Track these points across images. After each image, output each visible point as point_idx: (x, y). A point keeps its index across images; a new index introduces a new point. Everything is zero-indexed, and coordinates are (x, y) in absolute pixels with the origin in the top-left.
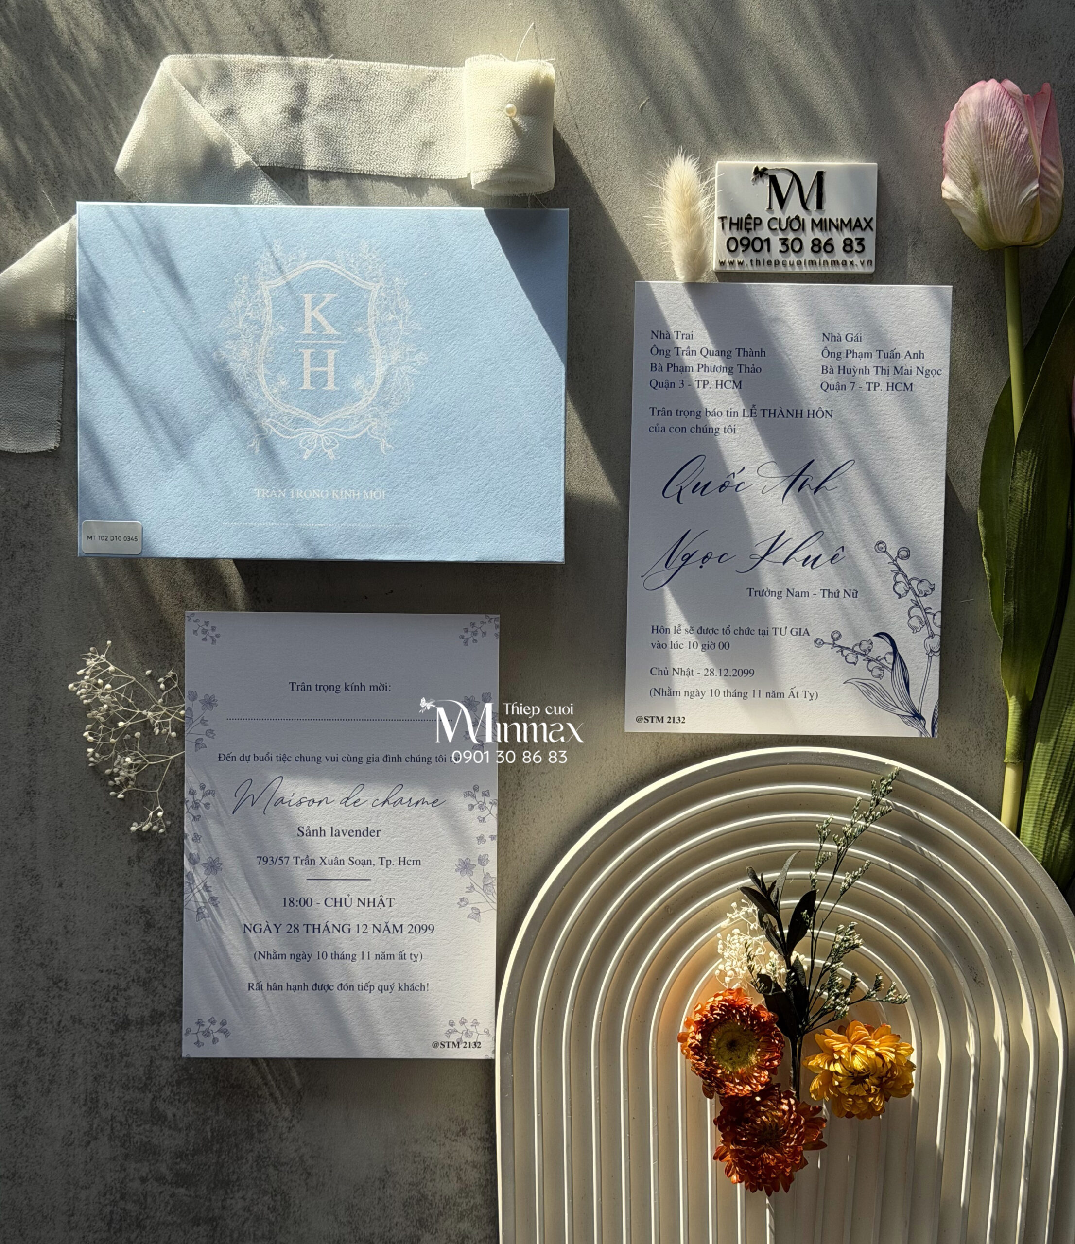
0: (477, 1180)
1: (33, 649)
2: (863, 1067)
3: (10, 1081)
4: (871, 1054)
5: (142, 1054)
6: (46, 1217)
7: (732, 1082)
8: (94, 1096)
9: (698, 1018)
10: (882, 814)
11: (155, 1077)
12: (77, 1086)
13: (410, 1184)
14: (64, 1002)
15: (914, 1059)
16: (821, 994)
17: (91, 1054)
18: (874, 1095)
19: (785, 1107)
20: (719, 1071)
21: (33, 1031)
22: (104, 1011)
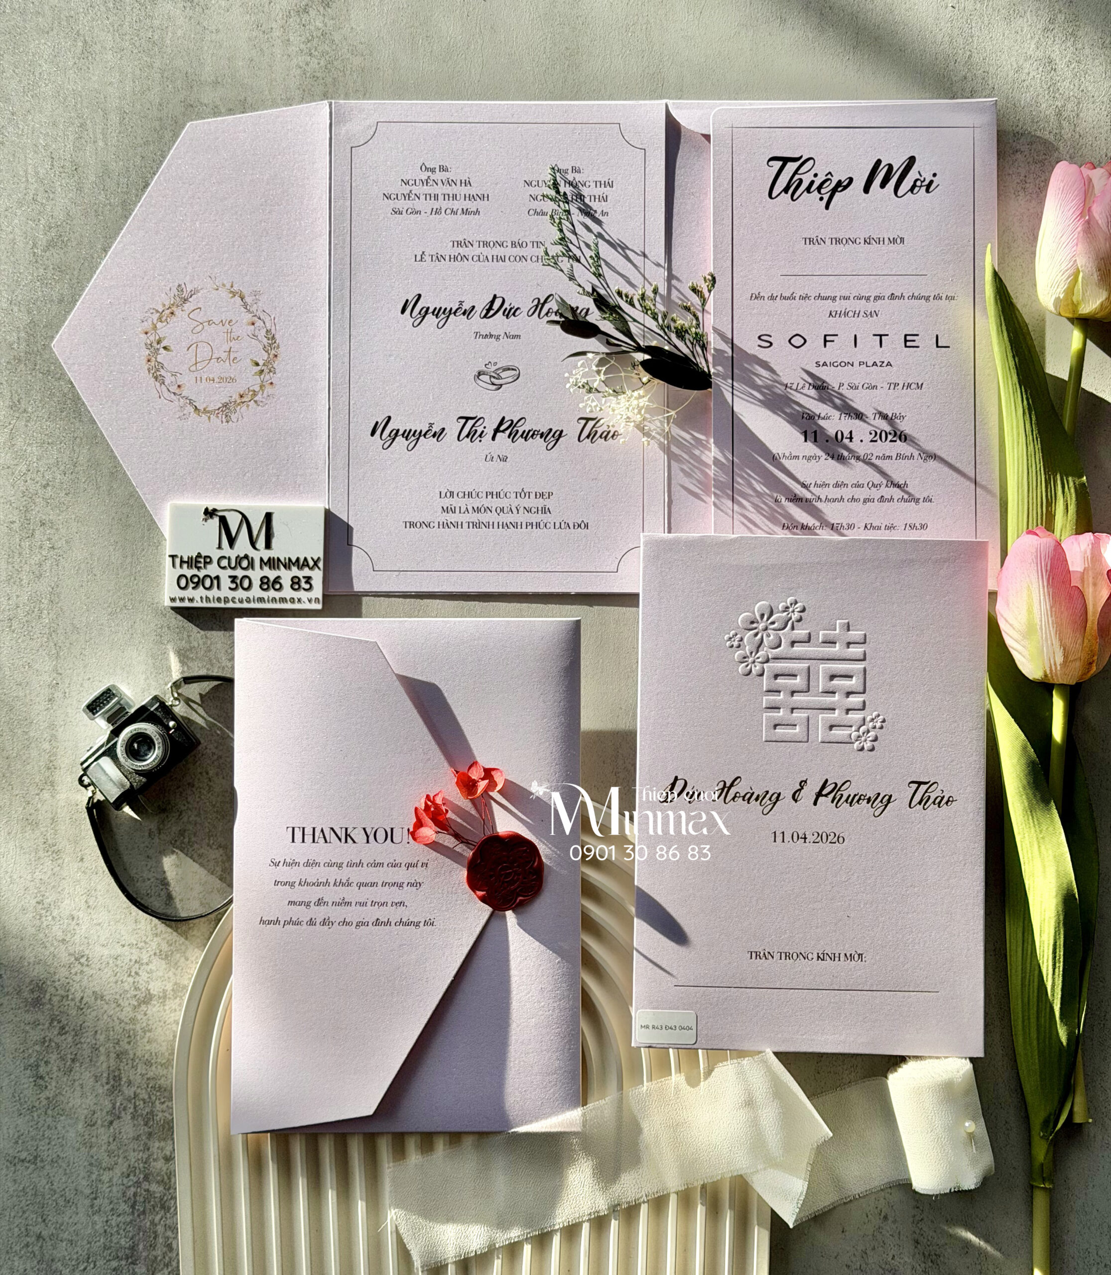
3: (32, 1060)
6: (69, 1202)
8: (116, 1074)
12: (99, 1064)
14: (86, 978)
17: (113, 1031)
21: (55, 1008)
22: (127, 987)
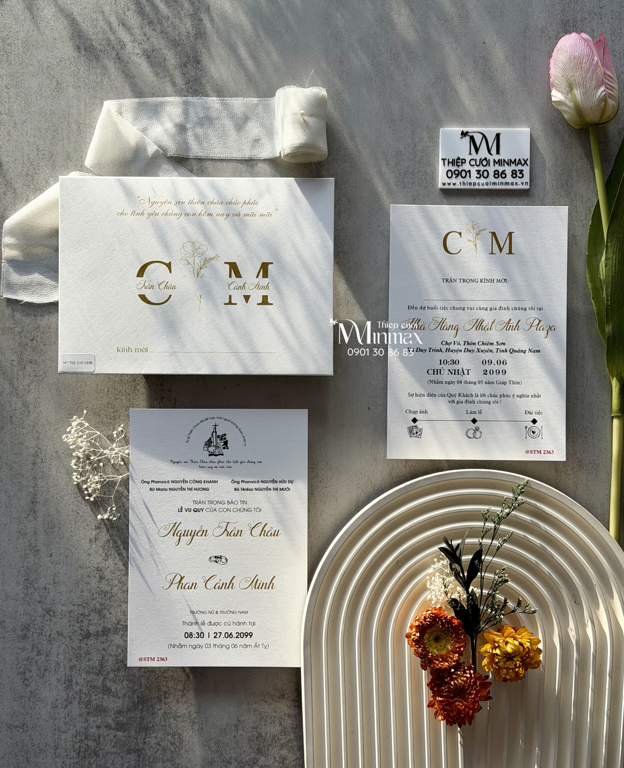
0: (291, 725)
1: (36, 420)
2: (512, 651)
3: (21, 670)
4: (516, 643)
5: (98, 653)
6: (42, 750)
7: (437, 660)
8: (70, 678)
9: (417, 623)
10: (519, 505)
11: (105, 667)
12: (60, 672)
13: (252, 728)
14: (53, 623)
15: (541, 646)
16: (487, 610)
17: (68, 653)
18: (519, 667)
19: (468, 675)
20: (430, 654)
21: (35, 640)
22: (76, 628)
